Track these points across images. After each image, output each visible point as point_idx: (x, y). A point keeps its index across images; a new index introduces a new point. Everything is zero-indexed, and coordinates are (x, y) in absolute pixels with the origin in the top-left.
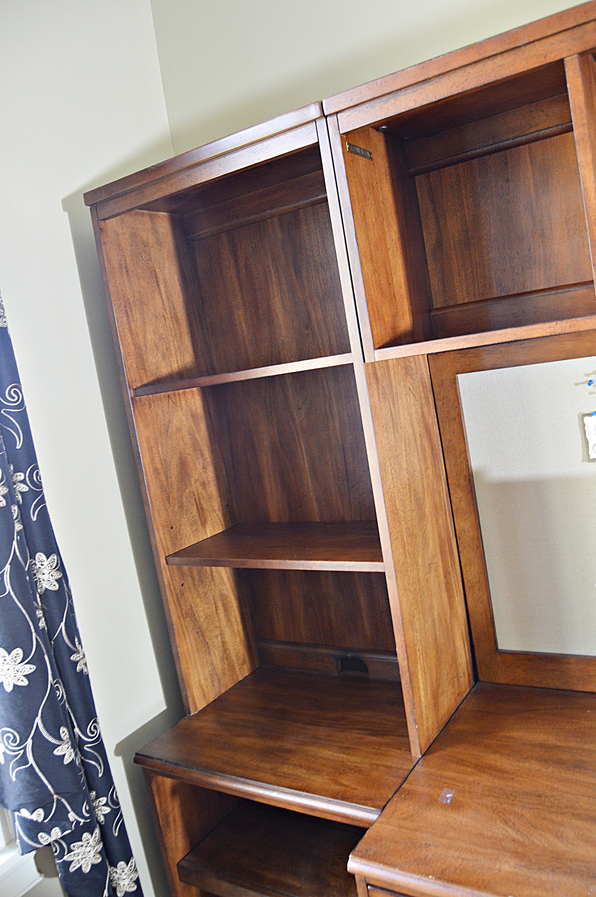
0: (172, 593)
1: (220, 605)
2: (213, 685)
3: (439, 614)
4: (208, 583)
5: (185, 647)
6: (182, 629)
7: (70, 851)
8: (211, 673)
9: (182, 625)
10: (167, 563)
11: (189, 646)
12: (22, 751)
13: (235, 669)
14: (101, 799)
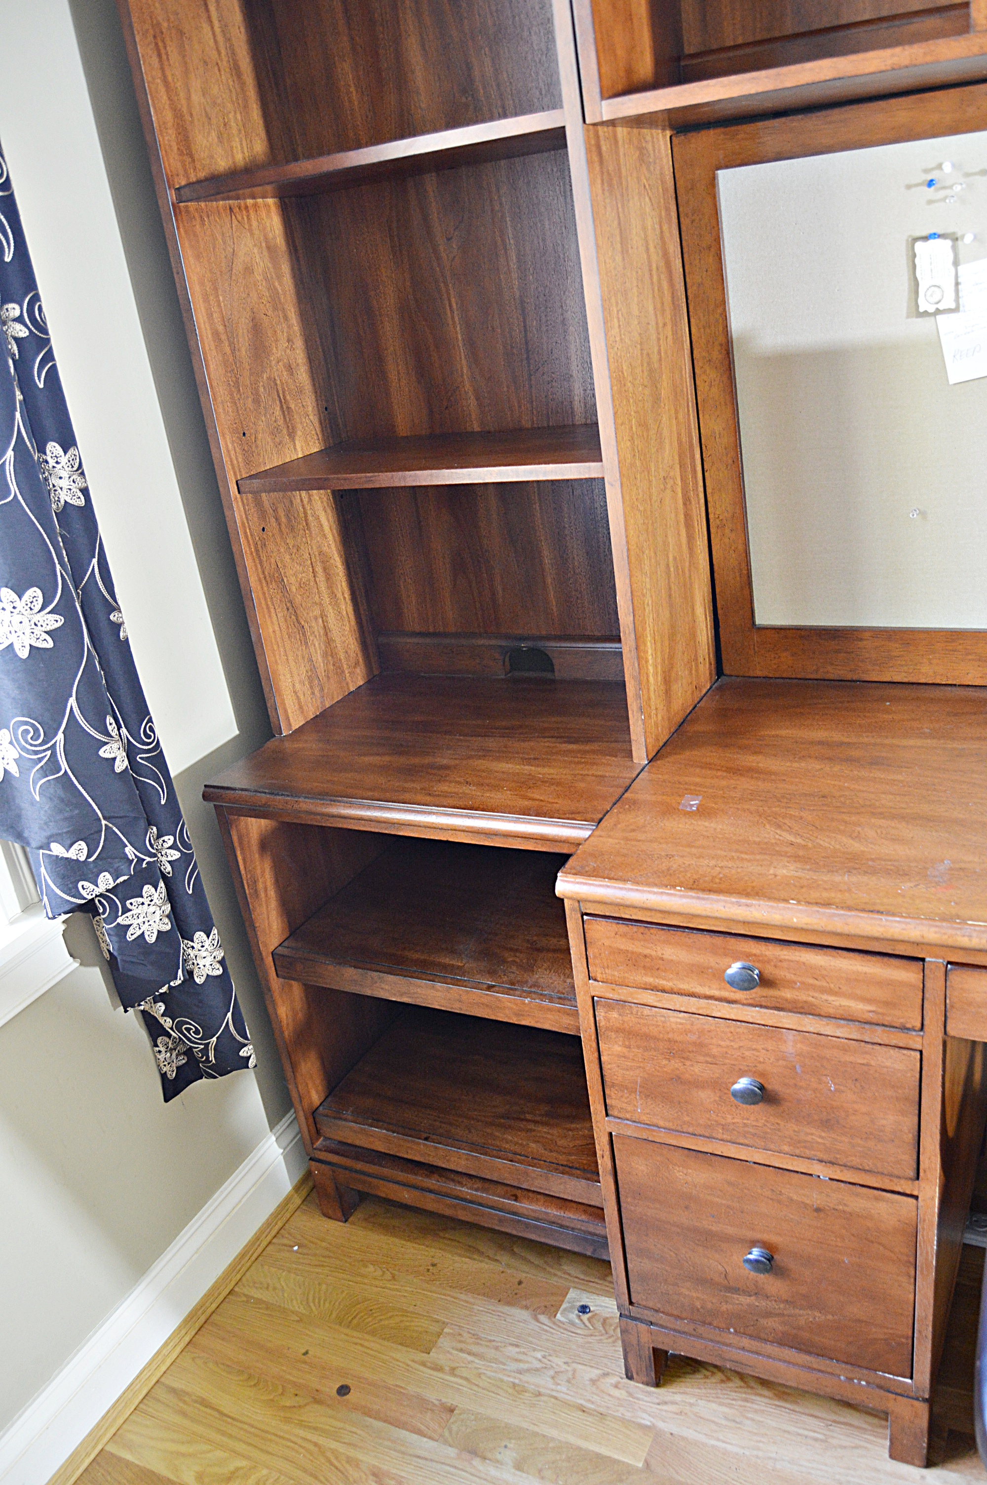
0: (248, 542)
1: (319, 569)
2: (313, 693)
3: (675, 559)
4: (302, 532)
5: (271, 630)
6: (265, 599)
7: (126, 910)
8: (310, 673)
9: (264, 593)
10: (239, 492)
11: (277, 628)
12: (49, 753)
13: (343, 672)
14: (166, 838)
